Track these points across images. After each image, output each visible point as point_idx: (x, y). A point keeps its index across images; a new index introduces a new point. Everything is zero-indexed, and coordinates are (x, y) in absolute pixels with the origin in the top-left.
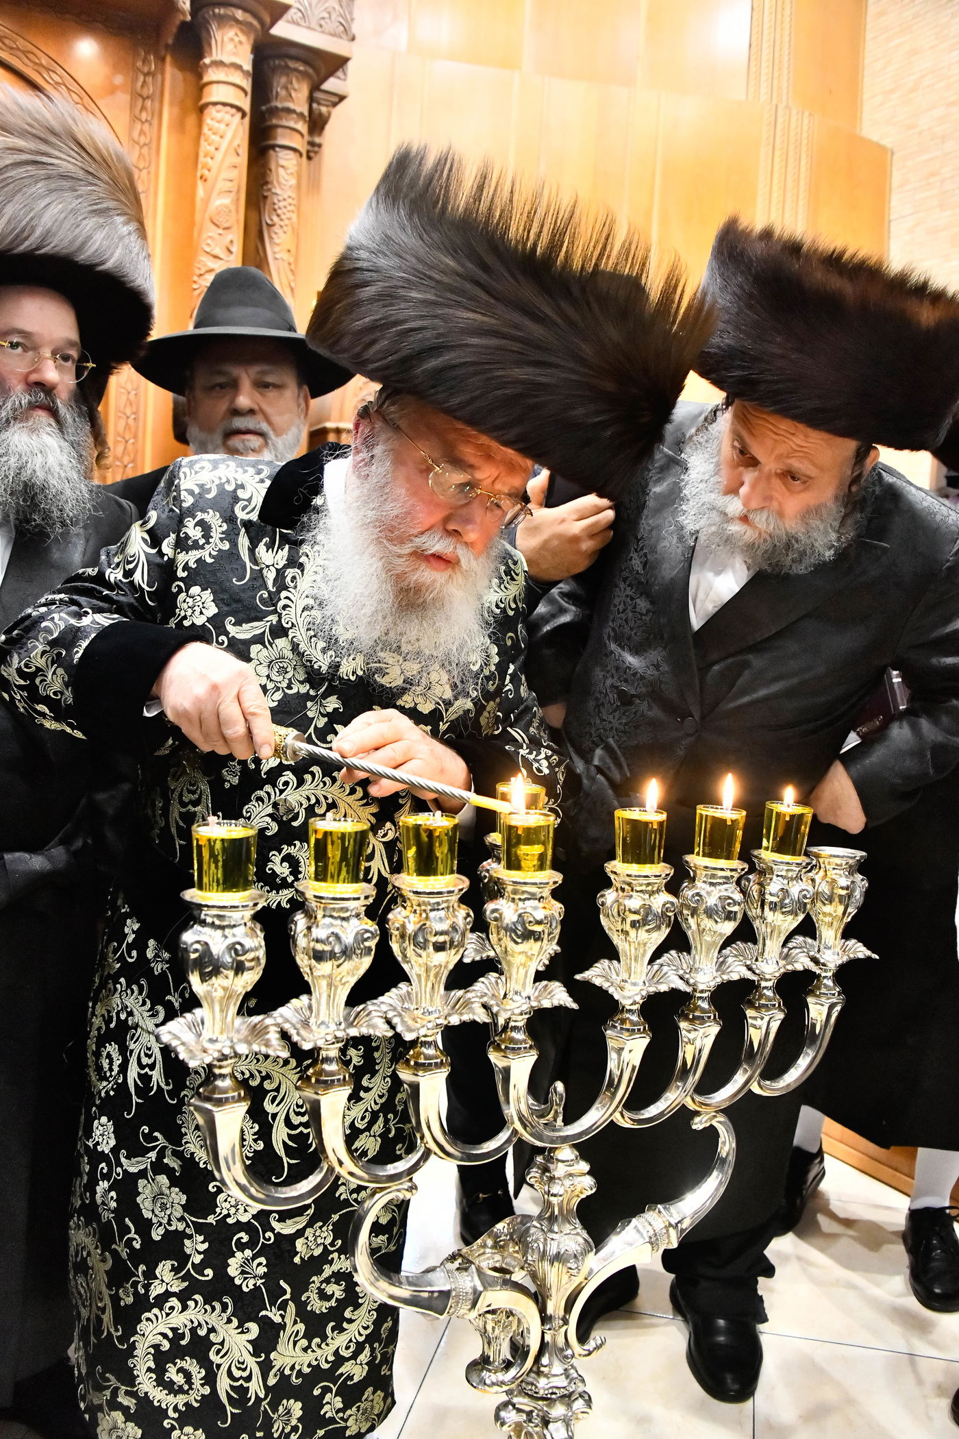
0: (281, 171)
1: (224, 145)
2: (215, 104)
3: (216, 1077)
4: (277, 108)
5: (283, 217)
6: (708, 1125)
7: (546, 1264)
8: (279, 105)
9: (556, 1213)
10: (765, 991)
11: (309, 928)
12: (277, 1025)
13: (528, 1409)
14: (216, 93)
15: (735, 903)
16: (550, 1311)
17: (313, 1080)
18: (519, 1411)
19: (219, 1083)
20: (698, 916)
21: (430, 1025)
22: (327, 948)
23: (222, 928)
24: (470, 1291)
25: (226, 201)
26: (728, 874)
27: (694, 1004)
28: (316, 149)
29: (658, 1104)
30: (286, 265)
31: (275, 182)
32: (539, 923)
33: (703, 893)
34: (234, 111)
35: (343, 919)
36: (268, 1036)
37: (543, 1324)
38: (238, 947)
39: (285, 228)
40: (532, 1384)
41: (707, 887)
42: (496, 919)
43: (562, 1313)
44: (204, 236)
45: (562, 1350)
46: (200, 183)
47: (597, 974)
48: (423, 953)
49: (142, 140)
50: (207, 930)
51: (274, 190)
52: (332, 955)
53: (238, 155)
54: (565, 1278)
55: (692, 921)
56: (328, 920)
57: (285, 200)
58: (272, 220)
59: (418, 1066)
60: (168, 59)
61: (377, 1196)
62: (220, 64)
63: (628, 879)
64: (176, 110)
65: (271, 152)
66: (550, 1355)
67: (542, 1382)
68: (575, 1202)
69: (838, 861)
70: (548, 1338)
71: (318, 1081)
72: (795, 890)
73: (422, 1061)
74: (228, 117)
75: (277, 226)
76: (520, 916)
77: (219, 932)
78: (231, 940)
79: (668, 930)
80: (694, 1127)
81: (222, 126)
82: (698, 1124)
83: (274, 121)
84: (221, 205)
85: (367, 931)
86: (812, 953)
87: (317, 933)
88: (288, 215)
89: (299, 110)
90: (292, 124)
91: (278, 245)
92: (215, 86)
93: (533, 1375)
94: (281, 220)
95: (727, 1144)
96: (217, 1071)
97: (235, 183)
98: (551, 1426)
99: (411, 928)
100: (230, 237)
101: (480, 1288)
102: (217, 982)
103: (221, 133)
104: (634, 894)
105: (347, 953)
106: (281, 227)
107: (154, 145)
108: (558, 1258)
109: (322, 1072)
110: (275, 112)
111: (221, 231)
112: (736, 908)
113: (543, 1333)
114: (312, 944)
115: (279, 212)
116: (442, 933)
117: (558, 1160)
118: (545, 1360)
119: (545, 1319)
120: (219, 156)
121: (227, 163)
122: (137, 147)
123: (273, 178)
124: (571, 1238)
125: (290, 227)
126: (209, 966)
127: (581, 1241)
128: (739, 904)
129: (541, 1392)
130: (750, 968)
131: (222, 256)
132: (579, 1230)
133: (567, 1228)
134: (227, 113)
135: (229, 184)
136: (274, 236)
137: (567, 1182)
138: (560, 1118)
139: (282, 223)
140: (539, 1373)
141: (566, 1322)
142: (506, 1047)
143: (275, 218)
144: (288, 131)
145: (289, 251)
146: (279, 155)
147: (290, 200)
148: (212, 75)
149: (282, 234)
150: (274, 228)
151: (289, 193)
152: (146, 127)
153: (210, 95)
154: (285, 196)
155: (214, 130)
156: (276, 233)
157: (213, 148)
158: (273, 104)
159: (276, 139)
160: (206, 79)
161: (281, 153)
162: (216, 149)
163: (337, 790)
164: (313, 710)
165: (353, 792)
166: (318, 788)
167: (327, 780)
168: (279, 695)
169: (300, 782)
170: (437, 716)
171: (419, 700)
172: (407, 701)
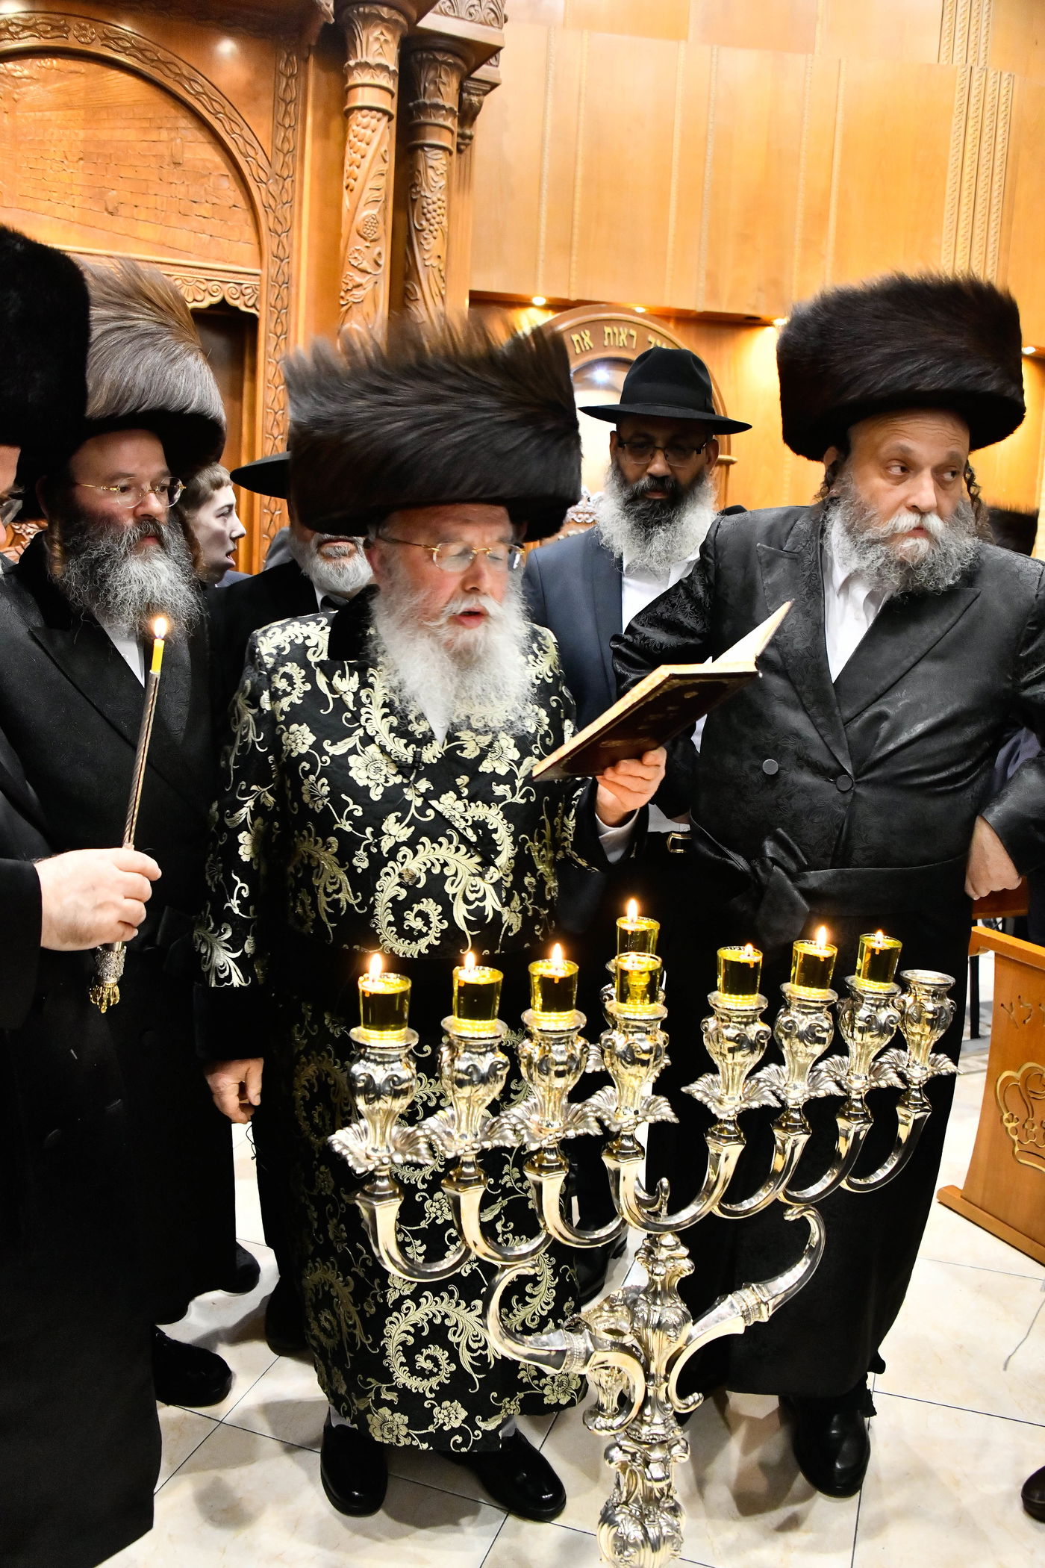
0: (430, 172)
1: (370, 151)
2: (361, 108)
3: (376, 1178)
4: (425, 105)
5: (432, 221)
6: (799, 1216)
7: (649, 1331)
8: (428, 102)
9: (659, 1289)
10: (854, 1103)
11: (452, 1060)
12: (426, 1136)
13: (632, 1450)
14: (363, 97)
15: (824, 1030)
16: (653, 1371)
17: (455, 1179)
18: (625, 1452)
19: (379, 1183)
20: (791, 1038)
21: (551, 1138)
22: (467, 1077)
23: (383, 1063)
24: (583, 1351)
25: (373, 211)
26: (819, 1005)
27: (787, 1115)
28: (467, 141)
29: (752, 1199)
30: (437, 273)
31: (424, 185)
32: (645, 1052)
33: (796, 1020)
34: (380, 115)
35: (480, 1054)
36: (419, 1146)
37: (646, 1380)
38: (396, 1079)
39: (435, 233)
40: (636, 1430)
41: (801, 1017)
42: (609, 1047)
43: (663, 1372)
44: (352, 249)
45: (663, 1403)
46: (345, 192)
47: (699, 1089)
48: (546, 1078)
49: (286, 147)
50: (369, 1064)
51: (423, 193)
52: (471, 1083)
53: (385, 161)
54: (665, 1344)
55: (785, 1043)
56: (467, 1055)
57: (434, 203)
58: (421, 225)
59: (542, 1168)
60: (312, 60)
61: (507, 1271)
62: (365, 66)
63: (726, 1012)
64: (320, 114)
65: (420, 152)
66: (653, 1408)
67: (645, 1429)
68: (676, 1281)
69: (927, 988)
70: (650, 1393)
71: (458, 1180)
72: (883, 1016)
73: (545, 1164)
74: (374, 121)
75: (427, 231)
76: (629, 1045)
77: (381, 1067)
78: (390, 1073)
79: (762, 1054)
80: (787, 1218)
81: (368, 132)
82: (791, 1216)
83: (422, 119)
84: (367, 216)
85: (500, 1063)
86: (899, 1069)
87: (460, 1065)
88: (438, 219)
89: (448, 105)
90: (441, 121)
91: (427, 251)
92: (360, 89)
93: (637, 1423)
94: (431, 225)
95: (817, 1233)
96: (377, 1174)
97: (382, 191)
98: (651, 1466)
99: (536, 1058)
100: (377, 250)
101: (592, 1349)
102: (377, 1105)
103: (367, 139)
104: (731, 1024)
105: (484, 1080)
106: (431, 231)
107: (298, 153)
108: (659, 1326)
109: (462, 1173)
110: (423, 109)
111: (368, 244)
112: (824, 1035)
113: (646, 1389)
114: (455, 1074)
115: (429, 216)
116: (562, 1063)
117: (662, 1245)
118: (648, 1411)
119: (648, 1377)
120: (365, 163)
121: (374, 172)
122: (281, 155)
123: (422, 179)
124: (672, 1310)
125: (440, 232)
126: (372, 1091)
127: (680, 1312)
128: (828, 1031)
129: (644, 1438)
130: (838, 1084)
131: (369, 270)
132: (679, 1304)
133: (669, 1302)
134: (373, 117)
135: (377, 194)
136: (423, 242)
137: (669, 1264)
138: (665, 1209)
139: (432, 228)
140: (642, 1422)
141: (666, 1379)
142: (618, 1153)
143: (424, 223)
144: (437, 129)
145: (439, 257)
146: (429, 155)
147: (440, 203)
148: (357, 78)
149: (432, 240)
150: (424, 233)
151: (439, 196)
152: (289, 133)
153: (355, 99)
154: (435, 199)
155: (360, 137)
156: (425, 239)
157: (359, 156)
158: (421, 100)
159: (424, 138)
160: (351, 82)
161: (432, 153)
162: (363, 157)
163: (444, 852)
164: (409, 794)
165: (458, 849)
166: (429, 855)
167: (435, 845)
168: (381, 790)
169: (415, 853)
170: (512, 775)
171: (497, 764)
172: (485, 767)
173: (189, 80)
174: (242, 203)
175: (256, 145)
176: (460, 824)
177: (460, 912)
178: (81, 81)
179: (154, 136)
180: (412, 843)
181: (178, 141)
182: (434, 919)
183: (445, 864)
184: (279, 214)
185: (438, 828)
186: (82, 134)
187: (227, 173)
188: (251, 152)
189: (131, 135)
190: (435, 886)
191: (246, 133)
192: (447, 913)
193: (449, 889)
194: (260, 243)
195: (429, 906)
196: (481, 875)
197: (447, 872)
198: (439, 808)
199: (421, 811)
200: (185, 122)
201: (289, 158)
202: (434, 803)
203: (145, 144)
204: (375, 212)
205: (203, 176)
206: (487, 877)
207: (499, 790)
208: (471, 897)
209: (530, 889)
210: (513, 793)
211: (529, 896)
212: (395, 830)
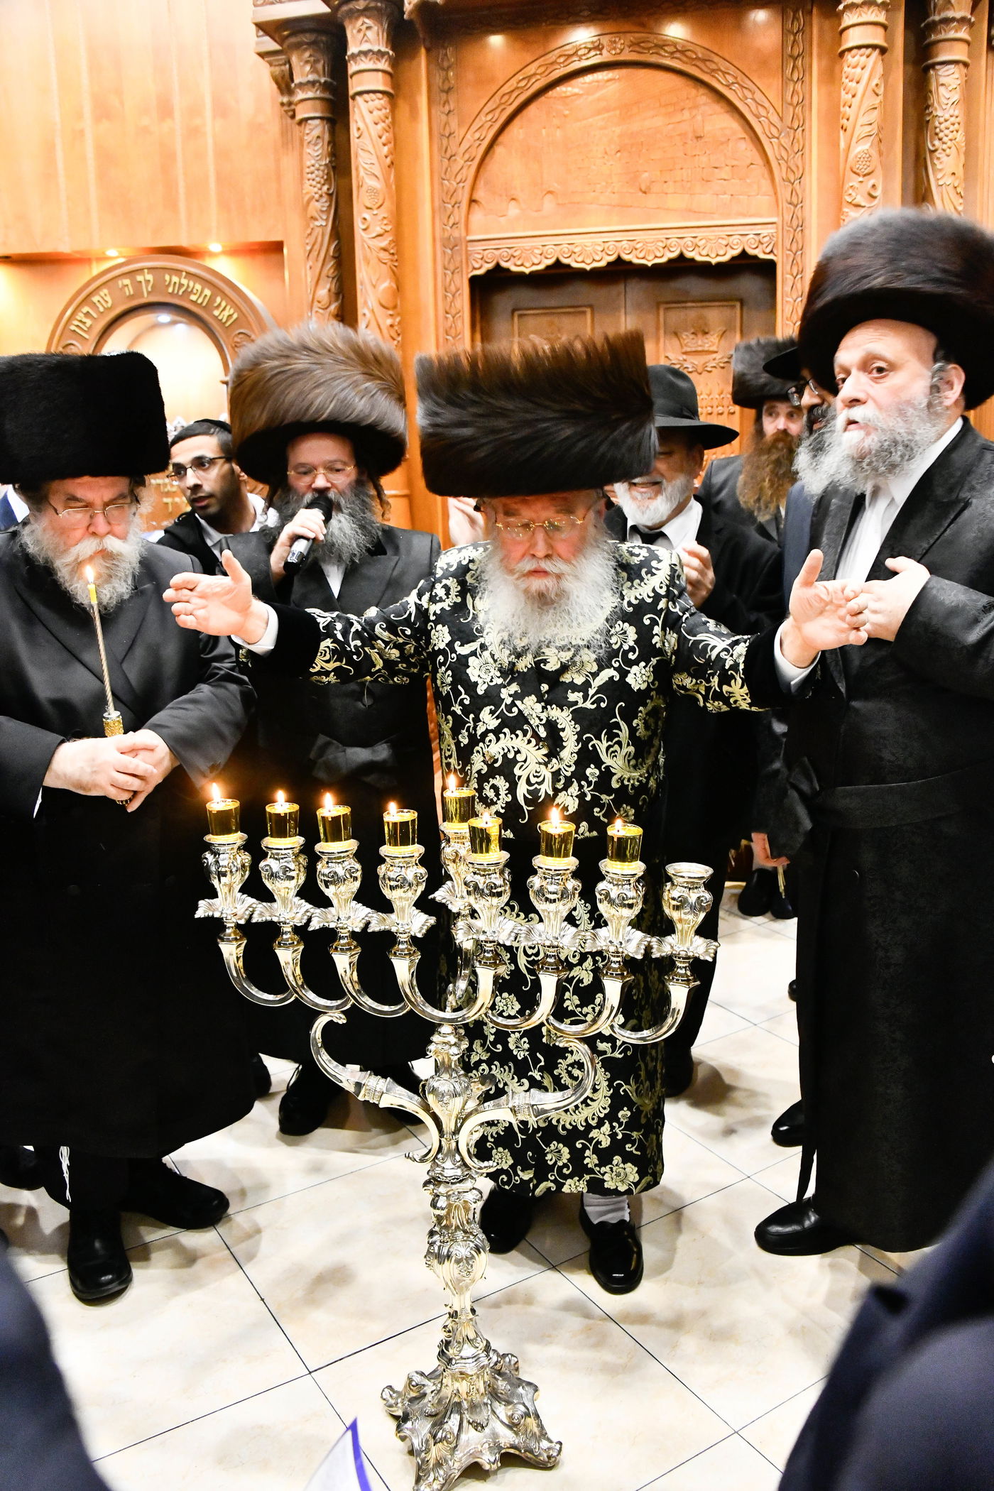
0: (942, 89)
1: (861, 87)
2: (850, 50)
4: (934, 23)
5: (945, 139)
8: (938, 18)
14: (854, 37)
25: (865, 146)
30: (950, 189)
31: (936, 104)
34: (869, 50)
39: (948, 151)
44: (847, 186)
46: (842, 132)
49: (795, 100)
51: (935, 113)
53: (877, 95)
57: (946, 121)
58: (934, 145)
60: (815, 11)
62: (852, 6)
65: (932, 72)
74: (864, 58)
75: (940, 151)
81: (858, 70)
83: (933, 37)
84: (861, 152)
88: (951, 136)
89: (958, 15)
90: (952, 34)
91: (941, 170)
92: (851, 30)
94: (944, 143)
97: (875, 126)
100: (872, 182)
103: (856, 78)
106: (944, 150)
107: (806, 102)
110: (933, 27)
111: (861, 179)
115: (941, 135)
120: (856, 101)
121: (865, 107)
122: (792, 108)
123: (933, 99)
125: (953, 148)
131: (863, 204)
134: (861, 56)
135: (868, 128)
136: (936, 161)
139: (945, 146)
143: (937, 143)
144: (947, 44)
145: (954, 174)
146: (940, 73)
147: (953, 120)
148: (848, 19)
149: (944, 158)
150: (937, 154)
151: (951, 112)
152: (799, 86)
153: (847, 41)
154: (947, 116)
155: (850, 77)
156: (938, 158)
157: (850, 96)
158: (931, 18)
159: (937, 56)
160: (843, 25)
161: (943, 71)
162: (853, 96)
163: (520, 742)
164: (504, 693)
165: (529, 742)
166: (509, 742)
167: (513, 736)
168: (485, 686)
169: (498, 739)
170: (587, 685)
171: (575, 676)
172: (566, 678)
173: (704, 61)
174: (759, 160)
175: (767, 104)
176: (535, 722)
177: (522, 789)
178: (613, 87)
179: (678, 117)
180: (497, 732)
181: (699, 118)
182: (503, 792)
183: (518, 752)
184: (791, 164)
185: (516, 723)
186: (618, 130)
187: (744, 135)
188: (763, 112)
189: (659, 122)
190: (506, 767)
191: (758, 96)
192: (512, 790)
193: (517, 771)
194: (775, 194)
195: (500, 782)
196: (546, 764)
197: (519, 758)
198: (522, 707)
199: (509, 708)
200: (703, 97)
201: (798, 109)
202: (518, 703)
203: (671, 126)
204: (867, 146)
205: (722, 143)
206: (550, 766)
207: (573, 696)
208: (533, 780)
209: (590, 779)
210: (585, 698)
211: (589, 784)
212: (488, 719)
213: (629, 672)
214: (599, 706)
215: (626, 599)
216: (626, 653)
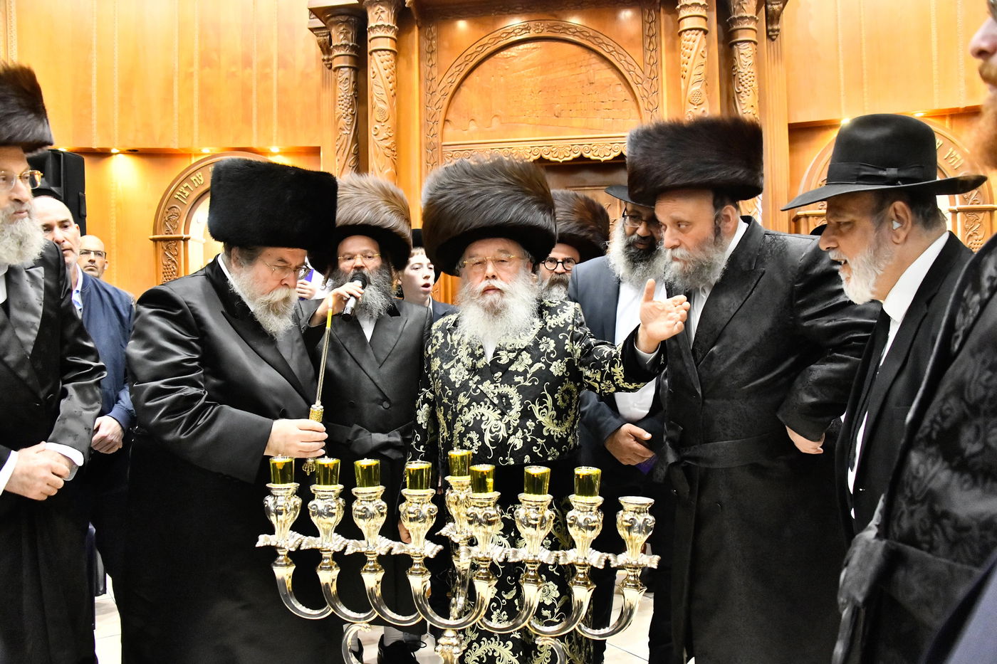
0: (741, 57)
1: (693, 53)
2: (685, 31)
4: (734, 18)
5: (746, 86)
8: (736, 17)
14: (687, 24)
28: (776, 33)
31: (739, 65)
34: (697, 31)
39: (748, 93)
44: (686, 112)
46: (682, 79)
49: (651, 62)
51: (738, 70)
53: (703, 57)
57: (746, 75)
58: (739, 89)
60: (662, 10)
62: (686, 6)
64: (670, 39)
65: (735, 47)
74: (694, 36)
75: (743, 92)
81: (691, 43)
83: (735, 27)
84: (694, 91)
88: (749, 84)
89: (749, 15)
90: (745, 26)
91: (744, 104)
92: (685, 20)
94: (745, 88)
97: (705, 74)
100: (703, 109)
103: (690, 47)
106: (745, 92)
107: (659, 63)
110: (734, 21)
111: (694, 107)
115: (743, 83)
120: (690, 61)
121: (696, 63)
122: (649, 66)
123: (737, 62)
125: (751, 91)
134: (693, 34)
135: (699, 77)
136: (741, 99)
139: (746, 90)
143: (741, 88)
144: (744, 30)
145: (752, 106)
146: (740, 47)
147: (750, 74)
148: (683, 13)
149: (746, 97)
150: (741, 94)
151: (749, 70)
152: (653, 53)
153: (683, 26)
154: (746, 72)
155: (686, 47)
156: (742, 97)
157: (687, 58)
158: (732, 17)
159: (737, 38)
160: (680, 17)
161: (742, 46)
162: (689, 58)
163: (483, 410)
164: (471, 383)
165: (489, 408)
166: (476, 410)
167: (479, 406)
168: (460, 382)
169: (470, 410)
170: (526, 372)
171: (518, 367)
172: (512, 368)
173: (594, 38)
174: (630, 98)
175: (634, 64)
176: (491, 395)
177: (488, 437)
178: (536, 53)
179: (578, 71)
180: (468, 406)
181: (592, 71)
182: (475, 441)
183: (483, 415)
184: (650, 100)
185: (480, 399)
186: (540, 78)
187: (620, 82)
188: (632, 69)
189: (566, 73)
190: (477, 426)
191: (628, 59)
192: (481, 438)
193: (483, 427)
194: (641, 118)
195: (474, 435)
196: (501, 420)
197: (483, 418)
198: (482, 389)
200: (593, 59)
201: (654, 67)
202: (480, 386)
203: (573, 76)
204: (698, 88)
205: (607, 87)
206: (503, 420)
207: (517, 379)
208: (494, 430)
209: (530, 428)
210: (525, 380)
211: (529, 431)
212: (463, 400)
213: (551, 365)
214: (533, 384)
215: (548, 325)
216: (549, 354)
